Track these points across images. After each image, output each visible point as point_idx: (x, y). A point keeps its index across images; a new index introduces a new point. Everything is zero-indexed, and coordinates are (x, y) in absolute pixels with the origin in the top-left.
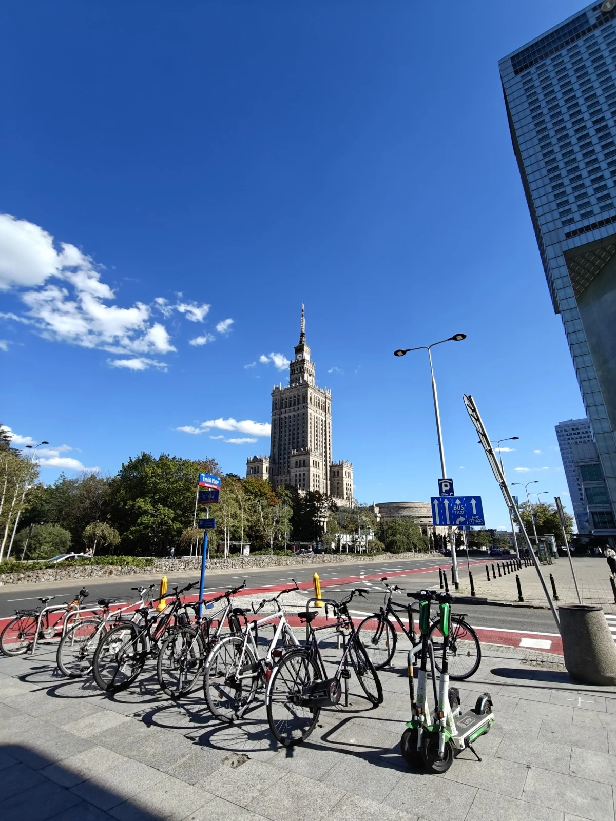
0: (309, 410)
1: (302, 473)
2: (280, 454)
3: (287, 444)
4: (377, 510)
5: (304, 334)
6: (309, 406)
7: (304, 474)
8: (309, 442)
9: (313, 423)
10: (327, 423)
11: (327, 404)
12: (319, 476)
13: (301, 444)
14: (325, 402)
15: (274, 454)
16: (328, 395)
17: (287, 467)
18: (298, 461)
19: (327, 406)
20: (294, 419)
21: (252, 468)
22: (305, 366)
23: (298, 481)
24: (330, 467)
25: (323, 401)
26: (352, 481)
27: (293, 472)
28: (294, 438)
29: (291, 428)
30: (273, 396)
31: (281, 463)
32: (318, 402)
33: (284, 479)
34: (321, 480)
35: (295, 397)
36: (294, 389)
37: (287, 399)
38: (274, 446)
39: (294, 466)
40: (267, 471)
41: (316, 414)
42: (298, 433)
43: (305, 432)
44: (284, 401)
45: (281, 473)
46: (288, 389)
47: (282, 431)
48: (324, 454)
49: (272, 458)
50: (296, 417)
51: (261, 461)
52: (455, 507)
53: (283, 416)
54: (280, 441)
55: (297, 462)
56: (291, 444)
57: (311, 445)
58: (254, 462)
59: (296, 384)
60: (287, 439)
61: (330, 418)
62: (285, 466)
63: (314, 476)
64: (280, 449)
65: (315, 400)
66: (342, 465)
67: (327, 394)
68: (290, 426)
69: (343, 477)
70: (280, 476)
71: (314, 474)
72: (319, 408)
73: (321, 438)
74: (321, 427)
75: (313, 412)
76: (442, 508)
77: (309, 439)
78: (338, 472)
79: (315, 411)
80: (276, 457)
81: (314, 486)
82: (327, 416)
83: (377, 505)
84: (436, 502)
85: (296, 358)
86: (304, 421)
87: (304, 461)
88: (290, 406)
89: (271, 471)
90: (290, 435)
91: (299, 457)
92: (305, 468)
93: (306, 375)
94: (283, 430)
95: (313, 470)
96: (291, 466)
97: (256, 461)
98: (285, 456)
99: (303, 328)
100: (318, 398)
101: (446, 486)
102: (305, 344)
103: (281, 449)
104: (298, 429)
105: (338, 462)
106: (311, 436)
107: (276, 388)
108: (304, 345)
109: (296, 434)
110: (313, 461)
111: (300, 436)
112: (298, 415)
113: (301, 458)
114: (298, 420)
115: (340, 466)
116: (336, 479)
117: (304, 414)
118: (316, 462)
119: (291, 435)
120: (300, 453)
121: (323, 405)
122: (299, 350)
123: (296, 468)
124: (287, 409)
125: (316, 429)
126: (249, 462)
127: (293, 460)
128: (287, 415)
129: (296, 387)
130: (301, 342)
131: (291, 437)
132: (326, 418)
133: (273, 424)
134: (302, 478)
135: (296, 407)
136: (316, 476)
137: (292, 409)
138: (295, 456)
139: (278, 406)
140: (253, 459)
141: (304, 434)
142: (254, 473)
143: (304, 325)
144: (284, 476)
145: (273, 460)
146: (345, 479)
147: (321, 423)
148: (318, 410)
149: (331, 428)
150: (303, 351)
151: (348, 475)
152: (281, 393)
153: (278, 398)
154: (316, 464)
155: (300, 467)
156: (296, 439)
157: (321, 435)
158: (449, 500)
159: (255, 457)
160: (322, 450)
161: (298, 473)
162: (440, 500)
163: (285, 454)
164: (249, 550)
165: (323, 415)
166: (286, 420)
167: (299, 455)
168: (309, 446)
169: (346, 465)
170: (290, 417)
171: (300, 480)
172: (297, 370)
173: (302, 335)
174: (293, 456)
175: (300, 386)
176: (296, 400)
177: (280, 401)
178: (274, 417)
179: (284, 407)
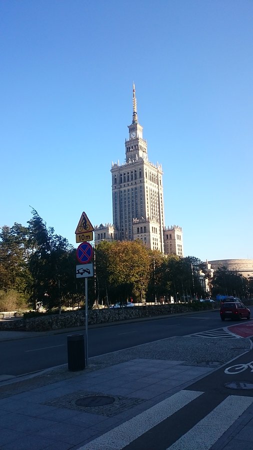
0: (145, 184)
2: (121, 222)
3: (127, 213)
4: (209, 266)
6: (145, 180)
7: (145, 238)
8: (147, 211)
9: (149, 195)
10: (160, 194)
11: (159, 177)
13: (139, 213)
15: (116, 222)
20: (133, 192)
21: (99, 235)
22: (139, 143)
24: (164, 231)
25: (156, 175)
26: (182, 243)
27: (136, 237)
28: (133, 208)
29: (130, 200)
30: (112, 172)
31: (123, 229)
35: (132, 172)
36: (131, 166)
38: (116, 215)
39: (136, 232)
40: (112, 236)
41: (151, 187)
42: (137, 204)
44: (122, 177)
45: (123, 238)
46: (125, 166)
47: (122, 203)
48: (159, 221)
49: (115, 225)
53: (122, 189)
55: (138, 228)
56: (131, 214)
59: (132, 161)
60: (127, 209)
61: (162, 190)
62: (127, 232)
63: (153, 240)
65: (150, 175)
67: (158, 168)
69: (175, 240)
74: (155, 198)
75: (149, 185)
77: (147, 208)
78: (171, 235)
83: (209, 262)
86: (141, 193)
87: (145, 227)
88: (128, 180)
89: (115, 236)
91: (140, 224)
93: (141, 153)
95: (152, 235)
96: (133, 232)
97: (103, 229)
98: (126, 223)
100: (152, 173)
102: (138, 123)
103: (122, 218)
104: (136, 200)
105: (170, 227)
107: (115, 165)
110: (153, 227)
111: (139, 206)
112: (136, 189)
113: (143, 225)
114: (136, 193)
115: (172, 230)
116: (169, 241)
117: (141, 187)
119: (131, 205)
120: (140, 221)
121: (156, 178)
122: (133, 129)
124: (126, 183)
125: (151, 200)
127: (135, 228)
129: (133, 164)
130: (134, 122)
132: (159, 189)
135: (134, 182)
137: (130, 183)
138: (137, 223)
139: (118, 181)
140: (100, 227)
141: (142, 204)
142: (101, 239)
143: (136, 105)
147: (155, 194)
148: (152, 183)
149: (163, 199)
150: (137, 129)
151: (179, 237)
152: (119, 169)
153: (117, 173)
154: (154, 230)
155: (141, 233)
157: (156, 205)
160: (157, 217)
161: (140, 238)
165: (156, 187)
166: (125, 193)
168: (147, 214)
169: (177, 230)
170: (129, 190)
172: (132, 148)
173: (135, 114)
175: (136, 163)
176: (134, 175)
177: (118, 176)
178: (114, 191)
179: (123, 181)
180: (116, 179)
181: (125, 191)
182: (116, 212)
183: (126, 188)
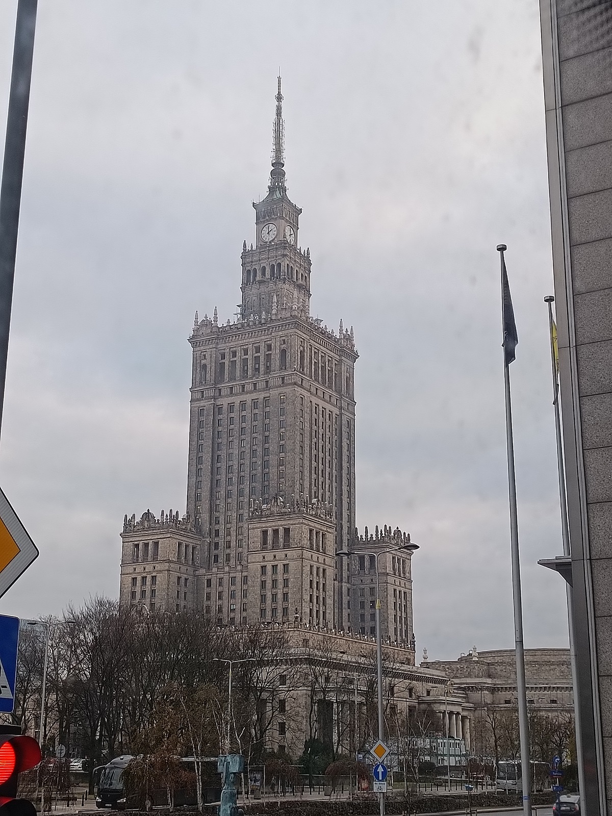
1: (280, 563)
2: (213, 509)
3: (235, 480)
6: (298, 379)
7: (286, 566)
8: (297, 477)
9: (307, 426)
11: (344, 369)
12: (324, 570)
14: (340, 362)
15: (198, 508)
16: (348, 344)
17: (235, 545)
18: (270, 532)
19: (344, 375)
21: (137, 547)
22: (287, 262)
23: (269, 584)
25: (335, 362)
27: (255, 560)
28: (254, 466)
30: (195, 345)
31: (217, 532)
32: (320, 365)
33: (226, 577)
35: (258, 350)
36: (257, 328)
37: (234, 354)
38: (199, 484)
39: (257, 545)
40: (179, 554)
41: (315, 400)
42: (266, 451)
44: (226, 361)
45: (216, 561)
46: (237, 326)
47: (219, 445)
48: (336, 511)
49: (192, 519)
50: (260, 406)
51: (164, 527)
53: (224, 402)
54: (215, 471)
55: (265, 533)
57: (301, 487)
58: (143, 529)
59: (260, 315)
60: (235, 467)
62: (229, 543)
63: (312, 572)
64: (214, 494)
65: (314, 361)
66: (384, 540)
67: (344, 342)
68: (242, 430)
69: (385, 574)
70: (215, 570)
71: (312, 567)
72: (324, 383)
73: (327, 465)
74: (328, 434)
75: (308, 395)
77: (297, 468)
78: (372, 558)
79: (313, 390)
80: (205, 516)
81: (311, 601)
85: (260, 237)
86: (282, 418)
87: (287, 531)
88: (245, 375)
89: (189, 554)
90: (242, 455)
91: (270, 520)
92: (290, 552)
93: (288, 288)
94: (223, 441)
95: (310, 558)
96: (249, 544)
97: (151, 528)
100: (320, 354)
103: (218, 494)
104: (267, 440)
105: (372, 532)
106: (301, 461)
108: (281, 199)
109: (260, 453)
110: (311, 531)
112: (267, 402)
113: (279, 523)
114: (266, 415)
115: (377, 542)
116: (366, 577)
117: (283, 398)
118: (318, 534)
119: (247, 455)
120: (275, 509)
121: (334, 372)
122: (269, 213)
123: (264, 549)
124: (237, 384)
125: (315, 440)
126: (129, 529)
127: (253, 527)
129: (261, 323)
131: (247, 462)
133: (196, 424)
134: (280, 577)
135: (260, 381)
136: (318, 574)
137: (248, 383)
138: (259, 516)
139: (210, 376)
140: (142, 522)
141: (282, 455)
142: (145, 560)
144: (227, 568)
146: (391, 579)
147: (328, 423)
148: (321, 387)
150: (281, 217)
151: (399, 566)
152: (218, 337)
153: (210, 350)
154: (319, 541)
155: (275, 549)
156: (260, 468)
157: (328, 458)
159: (147, 515)
161: (269, 565)
165: (333, 400)
166: (232, 415)
167: (270, 514)
169: (394, 542)
170: (243, 407)
171: (274, 582)
172: (264, 274)
174: (255, 517)
175: (272, 320)
176: (262, 359)
177: (213, 360)
178: (197, 404)
179: (226, 376)
180: (205, 366)
181: (231, 407)
182: (198, 475)
183: (237, 400)
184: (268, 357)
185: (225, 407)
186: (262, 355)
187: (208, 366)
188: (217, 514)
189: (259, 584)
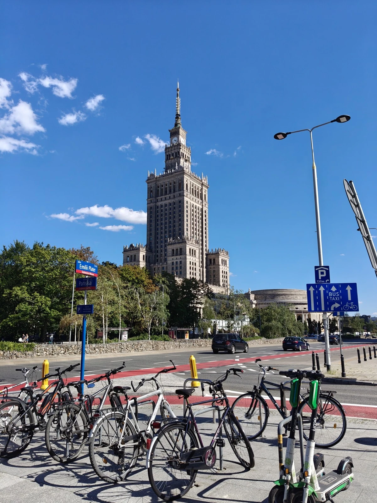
0: (185, 198)
1: (178, 261)
2: (156, 243)
3: (163, 232)
4: (252, 297)
5: (180, 115)
6: (185, 194)
7: (181, 262)
8: (185, 230)
9: (189, 211)
10: (204, 211)
11: (203, 191)
12: (195, 263)
13: (177, 233)
14: (202, 189)
15: (151, 243)
16: (205, 182)
17: (163, 255)
18: (175, 250)
19: (204, 193)
20: (170, 207)
21: (128, 256)
22: (181, 151)
23: (175, 269)
24: (207, 255)
25: (200, 189)
26: (228, 269)
27: (170, 260)
28: (170, 227)
29: (167, 216)
30: (148, 183)
31: (158, 251)
32: (194, 189)
33: (161, 267)
34: (198, 268)
35: (171, 184)
36: (170, 176)
37: (162, 186)
38: (151, 234)
39: (171, 254)
40: (144, 259)
41: (192, 202)
42: (174, 222)
43: (181, 220)
44: (159, 189)
45: (157, 261)
46: (163, 176)
47: (158, 220)
48: (200, 242)
49: (148, 246)
50: (172, 205)
51: (138, 249)
52: (330, 294)
53: (159, 204)
54: (156, 229)
55: (173, 250)
56: (168, 233)
57: (187, 233)
58: (130, 250)
59: (171, 171)
60: (163, 228)
61: (207, 206)
62: (162, 255)
63: (190, 264)
64: (156, 238)
65: (192, 187)
66: (218, 253)
67: (203, 181)
68: (166, 214)
69: (219, 265)
70: (157, 264)
71: (190, 262)
72: (196, 196)
73: (197, 226)
74: (198, 215)
75: (190, 200)
76: (317, 294)
77: (185, 227)
78: (214, 260)
79: (191, 198)
80: (153, 245)
81: (190, 274)
82: (204, 204)
83: (252, 292)
84: (312, 289)
85: (171, 142)
86: (180, 209)
87: (181, 249)
88: (166, 194)
89: (147, 259)
90: (166, 223)
91: (175, 245)
92: (182, 256)
93: (182, 161)
94: (159, 218)
95: (189, 258)
96: (168, 254)
97: (133, 250)
98: (162, 244)
99: (179, 109)
100: (194, 185)
101: (322, 273)
102: (181, 127)
103: (158, 237)
104: (174, 217)
105: (214, 250)
106: (187, 224)
107: (151, 175)
108: (179, 128)
109: (172, 222)
110: (190, 249)
111: (177, 224)
112: (174, 203)
113: (178, 246)
114: (174, 208)
115: (216, 254)
116: (212, 266)
117: (180, 202)
118: (192, 250)
119: (168, 223)
120: (176, 241)
121: (200, 192)
122: (175, 133)
123: (174, 256)
124: (163, 197)
125: (192, 217)
126: (125, 251)
127: (169, 248)
128: (163, 203)
129: (172, 173)
130: (176, 125)
131: (167, 225)
132: (202, 206)
133: (149, 212)
134: (179, 266)
135: (172, 195)
136: (193, 264)
137: (167, 196)
138: (171, 244)
139: (154, 194)
140: (130, 248)
141: (180, 222)
142: (131, 261)
143: (179, 106)
144: (161, 264)
145: (149, 248)
146: (221, 267)
147: (198, 211)
148: (195, 198)
149: (207, 217)
150: (179, 134)
151: (224, 262)
152: (156, 180)
153: (153, 185)
154: (193, 253)
155: (176, 255)
156: (172, 228)
157: (198, 224)
158: (324, 286)
159: (131, 246)
160: (199, 238)
161: (175, 261)
162: (316, 287)
163: (162, 242)
164: (127, 336)
165: (200, 202)
166: (162, 208)
167: (175, 243)
168: (185, 234)
169: (222, 254)
170: (166, 205)
171: (177, 268)
172: (173, 156)
173: (177, 116)
174: (169, 244)
175: (175, 172)
176: (172, 187)
177: (155, 188)
178: (149, 205)
179: (160, 194)
181: (162, 206)
182: (150, 231)
184: (174, 186)
185: (159, 206)
186: (172, 186)
187: (153, 191)
188: (158, 245)
189: (171, 268)
